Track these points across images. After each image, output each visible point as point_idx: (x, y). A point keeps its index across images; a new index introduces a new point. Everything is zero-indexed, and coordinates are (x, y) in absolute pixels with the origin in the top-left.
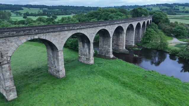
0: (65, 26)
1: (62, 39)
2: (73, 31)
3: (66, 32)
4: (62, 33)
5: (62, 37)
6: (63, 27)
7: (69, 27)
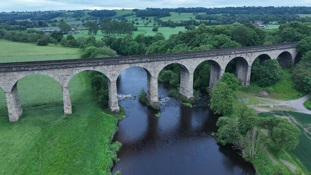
0: (12, 67)
1: (10, 80)
2: (26, 72)
3: (15, 73)
4: (8, 74)
5: (8, 78)
6: (9, 67)
7: (20, 67)
